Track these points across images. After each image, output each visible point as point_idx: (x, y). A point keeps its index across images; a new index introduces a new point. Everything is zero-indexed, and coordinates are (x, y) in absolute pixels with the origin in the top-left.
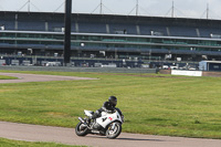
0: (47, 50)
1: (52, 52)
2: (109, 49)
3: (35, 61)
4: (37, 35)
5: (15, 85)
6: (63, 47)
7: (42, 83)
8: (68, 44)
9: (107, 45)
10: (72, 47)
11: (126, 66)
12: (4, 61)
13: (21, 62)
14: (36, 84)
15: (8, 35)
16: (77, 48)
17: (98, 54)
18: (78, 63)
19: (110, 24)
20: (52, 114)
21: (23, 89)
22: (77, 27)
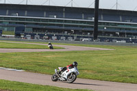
0: (83, 31)
1: (86, 32)
2: (121, 31)
3: (75, 38)
4: (77, 22)
5: (63, 52)
6: (93, 29)
7: (80, 52)
8: (96, 28)
9: (121, 29)
10: (99, 30)
11: (131, 42)
12: (56, 38)
13: (66, 38)
14: (76, 52)
15: (58, 21)
16: (102, 30)
17: (114, 34)
18: (102, 40)
19: (122, 16)
20: (86, 71)
21: (68, 55)
22: (102, 17)
